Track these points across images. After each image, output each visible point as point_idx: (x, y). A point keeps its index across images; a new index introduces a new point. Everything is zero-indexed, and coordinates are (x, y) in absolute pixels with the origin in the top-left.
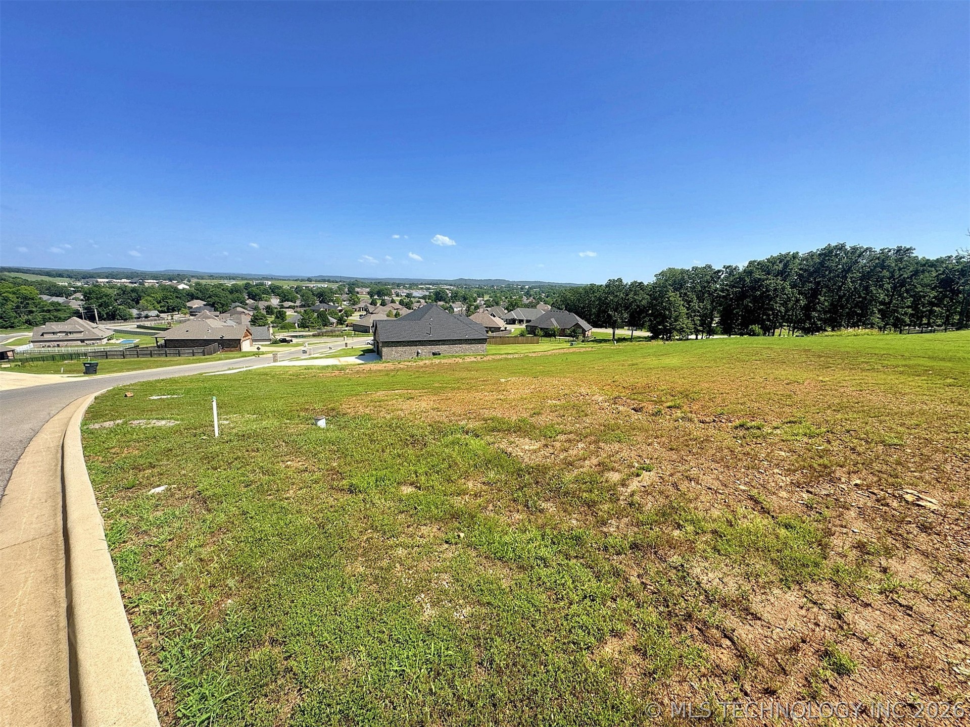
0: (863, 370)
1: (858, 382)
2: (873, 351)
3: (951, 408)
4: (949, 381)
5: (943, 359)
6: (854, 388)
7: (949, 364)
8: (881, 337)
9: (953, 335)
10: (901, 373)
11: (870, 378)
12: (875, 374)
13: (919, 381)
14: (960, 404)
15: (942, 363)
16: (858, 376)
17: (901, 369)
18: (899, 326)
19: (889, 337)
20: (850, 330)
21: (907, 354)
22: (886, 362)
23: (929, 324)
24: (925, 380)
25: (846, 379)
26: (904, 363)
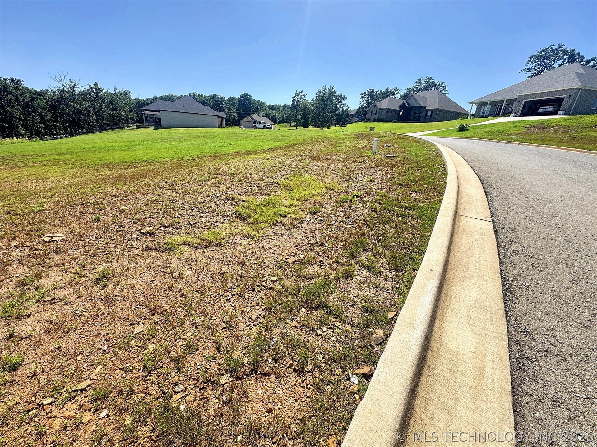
0: (19, 167)
1: (17, 176)
2: (24, 153)
3: (72, 181)
4: (70, 166)
5: (66, 154)
6: (14, 181)
7: (69, 157)
8: (30, 144)
9: (70, 139)
10: (45, 165)
11: (25, 172)
12: (28, 169)
13: (56, 168)
14: (76, 177)
15: (66, 156)
16: (16, 172)
17: (44, 163)
18: (40, 136)
19: (34, 143)
20: (8, 140)
21: (47, 153)
22: (34, 160)
23: (57, 134)
24: (59, 167)
25: (8, 175)
26: (45, 159)
